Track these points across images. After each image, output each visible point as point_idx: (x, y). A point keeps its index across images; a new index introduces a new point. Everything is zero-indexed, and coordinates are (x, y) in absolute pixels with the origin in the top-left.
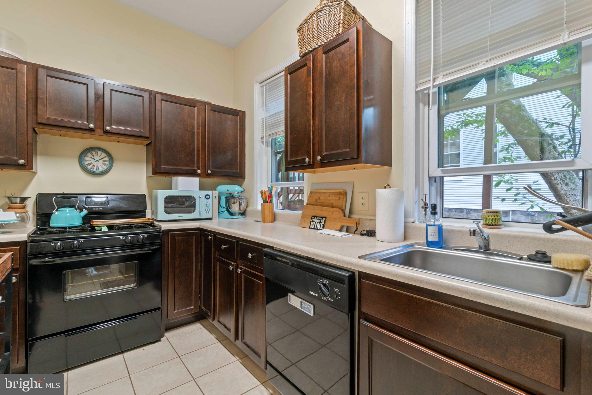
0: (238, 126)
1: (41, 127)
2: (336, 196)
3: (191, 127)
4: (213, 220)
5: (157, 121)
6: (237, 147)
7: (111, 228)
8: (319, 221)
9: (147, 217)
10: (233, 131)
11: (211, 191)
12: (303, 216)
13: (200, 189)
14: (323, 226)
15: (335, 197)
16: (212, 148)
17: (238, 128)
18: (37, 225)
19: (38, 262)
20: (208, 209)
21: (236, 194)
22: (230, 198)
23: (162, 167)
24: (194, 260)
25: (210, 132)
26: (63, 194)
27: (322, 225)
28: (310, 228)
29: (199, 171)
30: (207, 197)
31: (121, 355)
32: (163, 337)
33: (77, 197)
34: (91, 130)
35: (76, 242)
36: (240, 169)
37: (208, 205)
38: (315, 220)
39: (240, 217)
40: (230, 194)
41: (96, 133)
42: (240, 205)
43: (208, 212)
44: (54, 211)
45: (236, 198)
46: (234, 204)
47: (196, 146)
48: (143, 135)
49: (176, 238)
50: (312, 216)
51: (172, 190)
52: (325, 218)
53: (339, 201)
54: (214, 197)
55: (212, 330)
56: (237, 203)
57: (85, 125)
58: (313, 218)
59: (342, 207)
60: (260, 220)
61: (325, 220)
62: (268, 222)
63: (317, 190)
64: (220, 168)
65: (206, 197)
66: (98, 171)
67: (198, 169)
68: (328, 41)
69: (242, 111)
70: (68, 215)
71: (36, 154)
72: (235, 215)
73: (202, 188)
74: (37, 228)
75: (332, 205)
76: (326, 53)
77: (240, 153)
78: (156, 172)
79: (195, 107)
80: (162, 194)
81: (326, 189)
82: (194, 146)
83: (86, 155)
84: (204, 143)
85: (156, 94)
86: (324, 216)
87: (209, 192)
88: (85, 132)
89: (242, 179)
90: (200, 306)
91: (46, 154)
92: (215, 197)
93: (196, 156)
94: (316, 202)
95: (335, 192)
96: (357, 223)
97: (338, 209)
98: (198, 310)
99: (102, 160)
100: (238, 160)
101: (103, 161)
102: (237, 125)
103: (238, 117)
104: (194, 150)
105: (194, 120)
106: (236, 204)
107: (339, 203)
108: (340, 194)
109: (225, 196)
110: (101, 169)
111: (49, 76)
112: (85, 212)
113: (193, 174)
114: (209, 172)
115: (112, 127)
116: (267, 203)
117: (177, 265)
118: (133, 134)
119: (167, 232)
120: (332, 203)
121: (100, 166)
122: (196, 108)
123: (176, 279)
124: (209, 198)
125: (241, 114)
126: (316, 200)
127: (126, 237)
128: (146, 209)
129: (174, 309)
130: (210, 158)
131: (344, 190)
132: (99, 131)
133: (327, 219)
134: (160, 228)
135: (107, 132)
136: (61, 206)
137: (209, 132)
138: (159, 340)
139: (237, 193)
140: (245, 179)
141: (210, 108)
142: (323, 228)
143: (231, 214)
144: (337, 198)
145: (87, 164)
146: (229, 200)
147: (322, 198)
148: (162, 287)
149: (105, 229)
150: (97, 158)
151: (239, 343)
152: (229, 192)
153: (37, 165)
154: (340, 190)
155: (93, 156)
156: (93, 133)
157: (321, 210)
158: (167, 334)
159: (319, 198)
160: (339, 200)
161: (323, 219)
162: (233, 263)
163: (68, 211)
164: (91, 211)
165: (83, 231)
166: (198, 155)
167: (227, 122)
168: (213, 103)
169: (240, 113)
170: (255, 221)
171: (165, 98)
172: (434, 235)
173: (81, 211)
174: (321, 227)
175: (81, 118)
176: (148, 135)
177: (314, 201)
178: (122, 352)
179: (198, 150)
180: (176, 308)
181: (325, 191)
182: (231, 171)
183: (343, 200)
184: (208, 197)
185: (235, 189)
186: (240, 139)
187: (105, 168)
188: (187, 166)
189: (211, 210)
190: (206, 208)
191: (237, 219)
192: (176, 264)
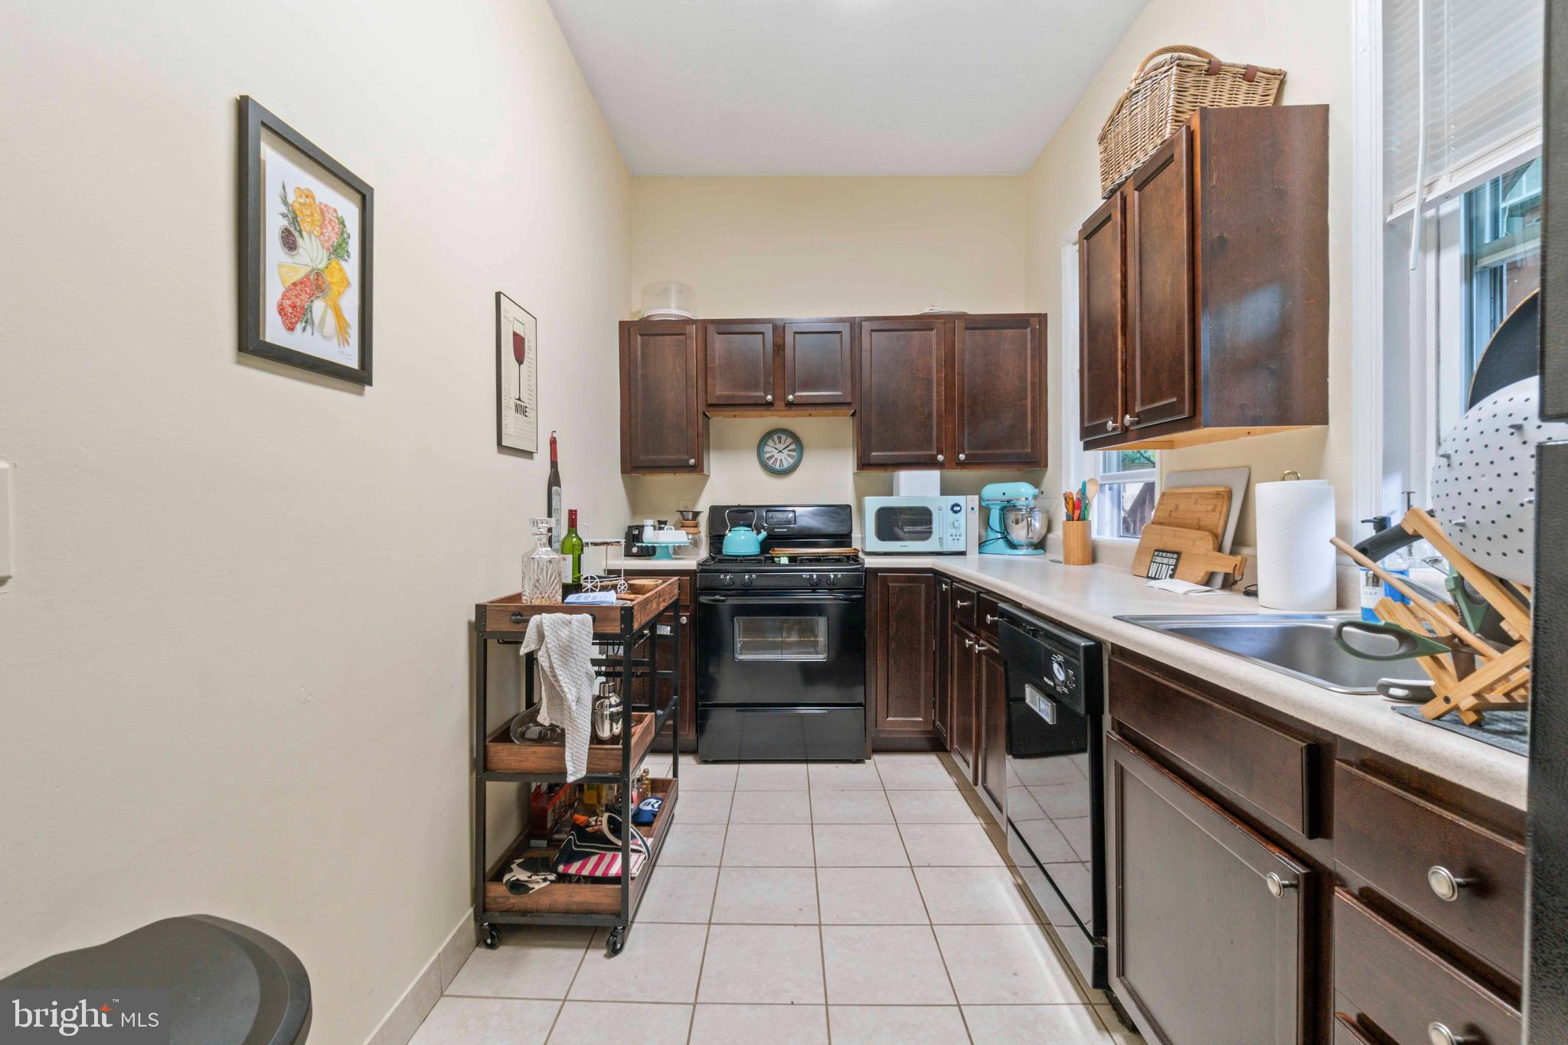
0: (1029, 351)
1: (711, 409)
2: (1208, 502)
3: (925, 372)
4: (969, 556)
5: (863, 371)
6: (1026, 398)
7: (793, 559)
8: (1165, 561)
9: (853, 547)
10: (1016, 363)
11: (964, 497)
12: (1141, 550)
13: (943, 493)
14: (1171, 572)
15: (1206, 504)
16: (969, 407)
17: (1029, 355)
18: (710, 552)
19: (707, 600)
20: (958, 534)
21: (1021, 503)
22: (1008, 507)
23: (873, 454)
24: (923, 628)
25: (963, 375)
26: (739, 506)
27: (1170, 569)
28: (1148, 577)
29: (940, 458)
30: (955, 509)
31: (803, 766)
32: (870, 759)
33: (753, 511)
34: (770, 404)
35: (747, 577)
36: (1033, 446)
37: (956, 524)
38: (1158, 559)
39: (1030, 551)
40: (1008, 501)
41: (774, 408)
42: (1029, 525)
43: (958, 540)
44: (727, 532)
45: (1020, 510)
46: (1017, 522)
47: (935, 407)
48: (842, 400)
49: (890, 584)
50: (1156, 550)
51: (892, 495)
52: (1179, 554)
53: (1213, 513)
54: (969, 509)
55: (953, 770)
56: (1022, 521)
57: (760, 397)
58: (1156, 553)
59: (1217, 529)
60: (1061, 558)
61: (1178, 560)
62: (1074, 564)
63: (1178, 487)
64: (987, 448)
65: (952, 509)
66: (782, 468)
67: (940, 452)
68: (1139, 165)
69: (1040, 315)
70: (743, 538)
71: (709, 448)
72: (1019, 547)
73: (944, 492)
74: (710, 556)
75: (1198, 523)
76: (1139, 188)
77: (1033, 408)
78: (864, 464)
79: (932, 330)
80: (873, 504)
81: (1193, 487)
82: (932, 408)
83: (766, 444)
84: (949, 400)
85: (863, 323)
86: (1178, 550)
87: (960, 499)
88: (761, 408)
89: (1039, 466)
90: (934, 721)
91: (721, 447)
92: (973, 509)
93: (935, 427)
94: (1170, 516)
95: (1209, 493)
96: (1236, 565)
97: (1206, 533)
98: (931, 728)
99: (786, 450)
100: (1029, 426)
101: (789, 451)
102: (1026, 349)
103: (1029, 329)
104: (930, 415)
105: (931, 357)
106: (1021, 524)
107: (1213, 520)
108: (1216, 497)
109: (999, 507)
110: (786, 465)
111: (719, 333)
112: (764, 534)
113: (930, 463)
114: (962, 457)
115: (797, 394)
116: (1073, 520)
117: (891, 634)
118: (826, 401)
119: (875, 571)
120: (1199, 519)
121: (785, 459)
122: (934, 332)
123: (890, 660)
124: (960, 511)
125: (1034, 322)
126: (1171, 512)
127: (810, 575)
128: (851, 532)
129: (887, 713)
130: (963, 429)
131: (1226, 487)
132: (780, 404)
133: (1183, 556)
134: (864, 564)
135: (790, 405)
136: (735, 524)
137: (961, 374)
138: (860, 761)
139: (1024, 499)
140: (1046, 466)
141: (963, 325)
142: (1172, 576)
143: (1012, 545)
144: (1210, 508)
145: (768, 458)
146: (1006, 516)
147: (1182, 507)
148: (867, 669)
149: (784, 560)
150: (781, 446)
151: (979, 789)
152: (1006, 498)
153: (709, 464)
154: (1220, 486)
155: (775, 444)
156: (771, 409)
157: (1175, 536)
158: (876, 757)
159: (1177, 508)
160: (1214, 510)
161: (1175, 556)
162: (972, 635)
163: (742, 532)
164: (772, 533)
165: (760, 561)
166: (939, 424)
167: (1002, 347)
168: (971, 311)
169: (1032, 320)
170: (1051, 561)
171: (876, 325)
172: (1371, 594)
173: (759, 533)
174: (1168, 575)
175: (756, 388)
176: (849, 400)
177: (1166, 515)
178: (807, 761)
179: (939, 416)
180: (891, 712)
181: (1190, 491)
182: (1010, 451)
183: (1221, 512)
184: (958, 509)
185: (1021, 491)
186: (1032, 378)
187: (791, 461)
188: (919, 448)
189: (964, 534)
190: (953, 531)
191: (1022, 556)
192: (890, 630)
